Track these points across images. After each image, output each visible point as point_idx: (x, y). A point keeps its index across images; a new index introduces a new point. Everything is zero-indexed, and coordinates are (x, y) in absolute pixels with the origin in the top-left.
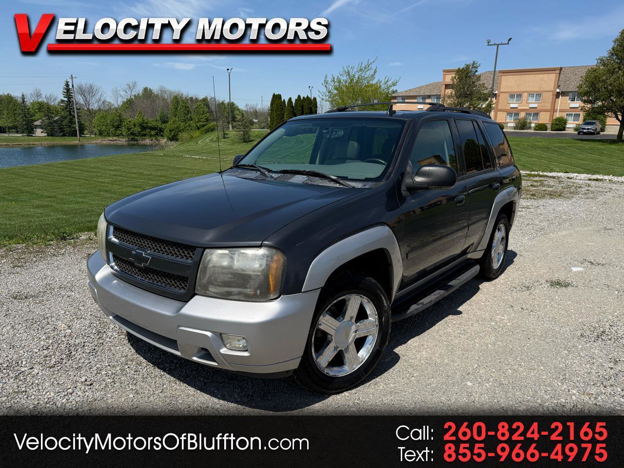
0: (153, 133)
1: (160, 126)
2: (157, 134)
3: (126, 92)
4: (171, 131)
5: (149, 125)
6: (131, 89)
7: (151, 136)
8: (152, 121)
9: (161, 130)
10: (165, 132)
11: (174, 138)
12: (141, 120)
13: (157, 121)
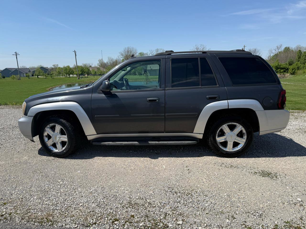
0: (282, 71)
1: (288, 67)
2: (285, 71)
3: (276, 50)
4: (293, 69)
5: (281, 67)
6: (279, 48)
7: (281, 72)
8: (283, 65)
9: (288, 69)
10: (289, 70)
11: (293, 74)
12: (277, 64)
13: (286, 64)
